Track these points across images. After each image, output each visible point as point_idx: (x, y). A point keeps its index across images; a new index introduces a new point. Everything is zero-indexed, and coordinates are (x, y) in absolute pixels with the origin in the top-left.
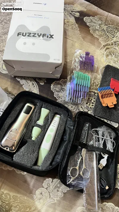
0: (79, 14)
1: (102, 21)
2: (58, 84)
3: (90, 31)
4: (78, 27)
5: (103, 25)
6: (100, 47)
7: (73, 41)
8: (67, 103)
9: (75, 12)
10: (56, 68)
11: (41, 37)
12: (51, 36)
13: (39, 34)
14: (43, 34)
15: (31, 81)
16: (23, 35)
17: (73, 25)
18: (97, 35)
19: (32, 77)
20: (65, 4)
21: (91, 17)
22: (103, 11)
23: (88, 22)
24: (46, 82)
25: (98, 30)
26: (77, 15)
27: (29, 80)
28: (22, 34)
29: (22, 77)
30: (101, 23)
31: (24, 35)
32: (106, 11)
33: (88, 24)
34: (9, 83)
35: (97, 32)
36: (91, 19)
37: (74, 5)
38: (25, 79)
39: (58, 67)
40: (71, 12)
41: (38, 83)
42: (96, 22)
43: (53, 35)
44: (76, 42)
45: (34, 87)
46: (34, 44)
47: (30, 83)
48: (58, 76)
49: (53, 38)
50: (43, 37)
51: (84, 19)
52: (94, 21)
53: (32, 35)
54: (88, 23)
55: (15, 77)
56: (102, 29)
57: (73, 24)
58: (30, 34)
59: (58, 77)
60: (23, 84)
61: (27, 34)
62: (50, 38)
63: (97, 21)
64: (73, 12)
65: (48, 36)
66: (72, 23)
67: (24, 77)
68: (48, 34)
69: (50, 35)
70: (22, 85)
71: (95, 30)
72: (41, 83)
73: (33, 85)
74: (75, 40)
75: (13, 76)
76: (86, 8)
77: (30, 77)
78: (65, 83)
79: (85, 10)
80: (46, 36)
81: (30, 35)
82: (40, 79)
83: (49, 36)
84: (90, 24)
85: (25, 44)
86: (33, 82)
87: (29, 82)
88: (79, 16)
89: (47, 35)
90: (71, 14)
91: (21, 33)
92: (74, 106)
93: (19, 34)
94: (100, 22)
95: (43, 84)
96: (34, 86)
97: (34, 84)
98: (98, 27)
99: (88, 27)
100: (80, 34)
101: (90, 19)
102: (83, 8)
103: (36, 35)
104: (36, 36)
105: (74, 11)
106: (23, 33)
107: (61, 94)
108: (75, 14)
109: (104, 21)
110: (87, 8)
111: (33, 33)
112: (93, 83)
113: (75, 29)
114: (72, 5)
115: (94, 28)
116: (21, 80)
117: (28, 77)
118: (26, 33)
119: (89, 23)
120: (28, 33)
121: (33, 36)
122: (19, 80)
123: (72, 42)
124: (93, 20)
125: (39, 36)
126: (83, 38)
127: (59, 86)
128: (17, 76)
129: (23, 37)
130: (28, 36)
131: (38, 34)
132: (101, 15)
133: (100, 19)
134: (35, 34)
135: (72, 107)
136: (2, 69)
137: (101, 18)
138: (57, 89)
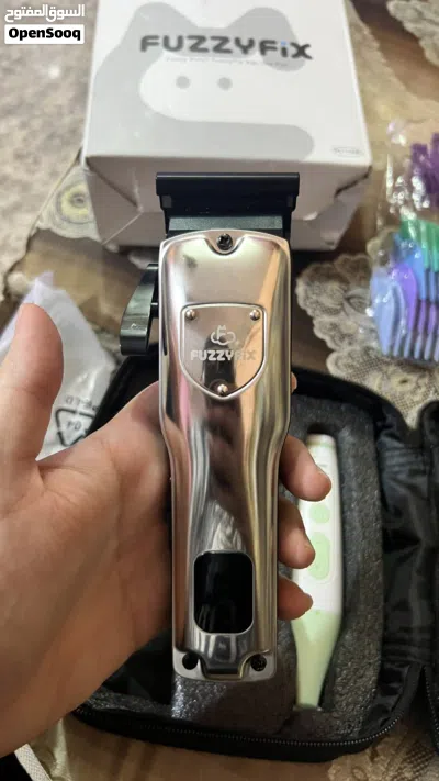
4: (371, 37)
10: (339, 191)
11: (255, 54)
12: (301, 51)
13: (245, 42)
14: (263, 42)
16: (167, 47)
28: (160, 41)
31: (173, 43)
39: (346, 188)
43: (307, 46)
46: (225, 83)
48: (335, 237)
49: (309, 58)
50: (263, 53)
53: (210, 44)
58: (201, 39)
61: (188, 43)
62: (295, 56)
65: (284, 52)
68: (281, 40)
69: (294, 45)
78: (363, 272)
80: (275, 49)
81: (202, 46)
83: (292, 50)
84: (417, 29)
85: (183, 82)
89: (278, 46)
91: (157, 38)
92: (413, 378)
93: (146, 43)
99: (412, 38)
103: (230, 45)
104: (229, 51)
106: (166, 40)
107: (349, 322)
111: (212, 38)
118: (180, 40)
120: (191, 37)
121: (218, 49)
122: (142, 264)
125: (245, 50)
127: (334, 286)
128: (133, 248)
129: (166, 53)
130: (194, 48)
131: (238, 41)
134: (225, 40)
135: (404, 382)
138: (328, 302)
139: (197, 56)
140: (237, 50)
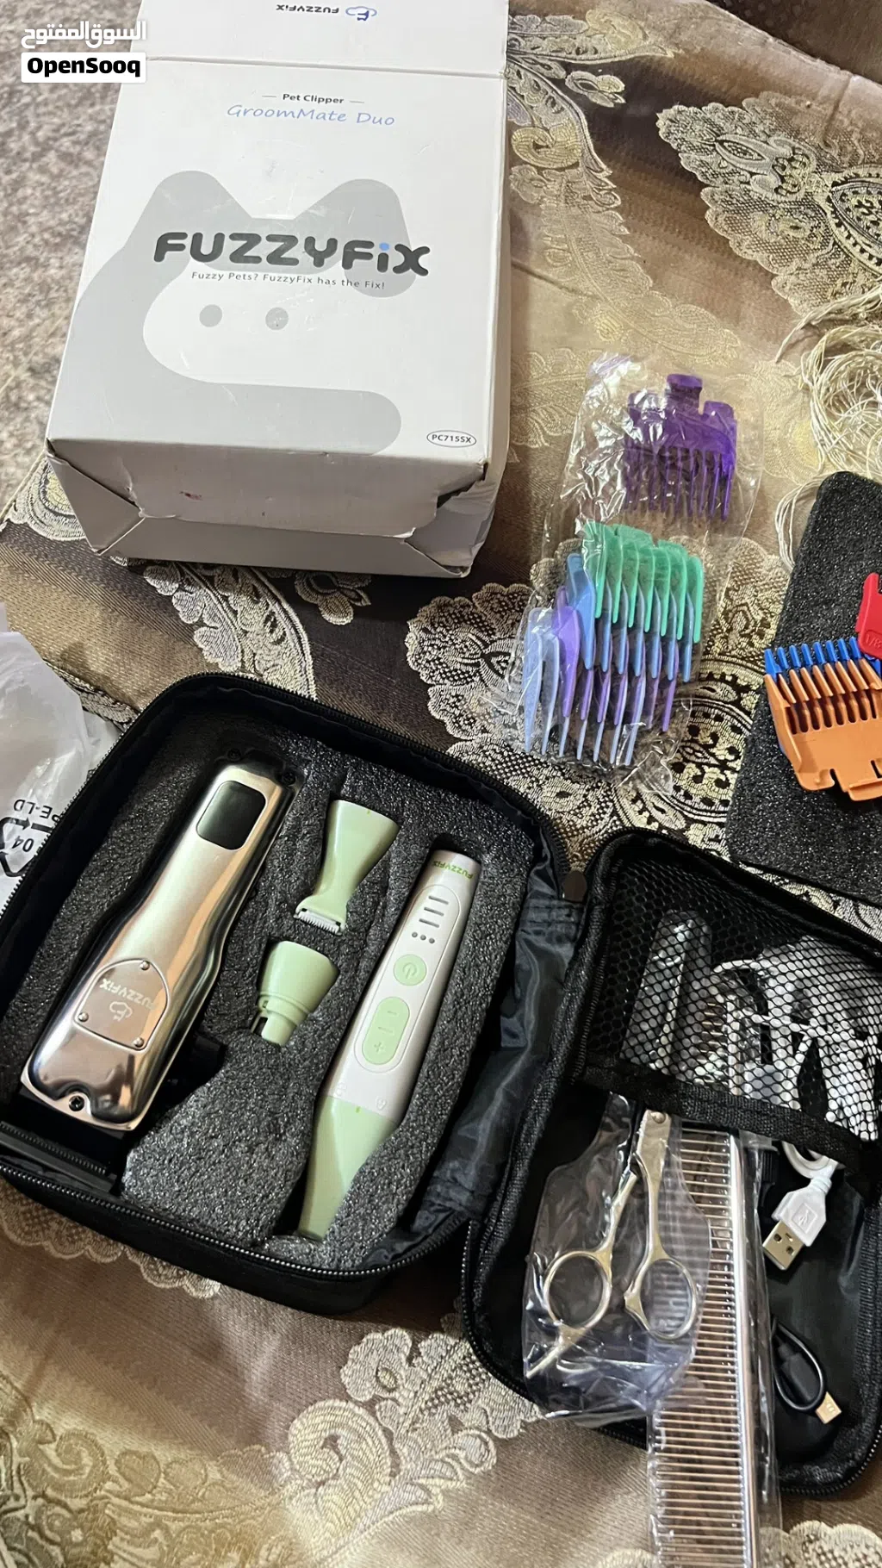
0: (622, 86)
1: (796, 133)
2: (461, 620)
3: (709, 215)
4: (612, 185)
5: (808, 170)
6: (778, 339)
7: (573, 291)
8: (523, 763)
9: (593, 70)
10: (442, 500)
11: (334, 266)
12: (412, 260)
13: (320, 246)
14: (350, 245)
15: (255, 596)
16: (197, 254)
17: (574, 171)
18: (761, 244)
19: (264, 571)
20: (512, 13)
21: (711, 106)
22: (803, 57)
23: (692, 148)
24: (366, 602)
26: (610, 90)
27: (240, 592)
28: (188, 242)
29: (192, 566)
30: (787, 152)
31: (206, 248)
32: (829, 61)
33: (689, 161)
34: (94, 613)
35: (758, 220)
36: (712, 124)
37: (581, 15)
38: (211, 579)
39: (457, 492)
40: (562, 74)
41: (309, 614)
42: (751, 143)
43: (425, 250)
44: (594, 297)
45: (279, 642)
47: (252, 614)
48: (465, 558)
49: (424, 272)
50: (347, 264)
51: (662, 123)
52: (739, 136)
53: (264, 249)
54: (693, 155)
55: (139, 567)
56: (800, 196)
57: (576, 165)
58: (253, 240)
59: (463, 569)
60: (201, 624)
61: (230, 246)
62: (398, 270)
63: (755, 135)
64: (576, 74)
65: (383, 260)
66: (570, 151)
67: (208, 566)
69: (400, 248)
70: (190, 629)
71: (742, 208)
72: (330, 612)
73: (274, 625)
74: (590, 285)
75: (120, 561)
76: (672, 38)
77: (248, 568)
78: (514, 609)
79: (670, 55)
80: (369, 256)
81: (251, 253)
82: (325, 581)
83: (397, 259)
84: (704, 164)
86: (275, 608)
87: (241, 602)
88: (622, 100)
89: (376, 252)
90: (559, 83)
91: (183, 236)
92: (579, 789)
93: (164, 246)
94: (781, 143)
95: (347, 621)
96: (278, 632)
97: (281, 618)
98: (763, 185)
99: (692, 184)
100: (625, 238)
101: (706, 121)
102: (651, 40)
103: (298, 252)
104: (294, 262)
105: (583, 59)
106: (198, 238)
107: (477, 698)
108: (590, 87)
109: (817, 140)
110: (684, 37)
111: (271, 238)
112: (725, 613)
113: (588, 198)
114: (570, 18)
115: (737, 189)
116: (180, 589)
117: (235, 571)
118: (219, 239)
119: (700, 150)
120: (234, 237)
121: (275, 258)
122: (165, 588)
123: (568, 298)
124: (727, 127)
125: (319, 260)
126: (656, 268)
127: (469, 635)
128: (150, 562)
129: (195, 265)
130: (237, 257)
131: (310, 242)
132: (787, 92)
133: (785, 122)
134: (291, 241)
135: (562, 795)
136: (39, 509)
137: (793, 112)
138: (454, 660)
139: (241, 269)
140: (307, 260)
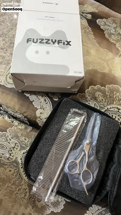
5: (119, 29)
11: (56, 44)
12: (68, 43)
18: (114, 40)
23: (102, 25)
24: (60, 97)
25: (113, 34)
28: (32, 40)
31: (35, 41)
35: (113, 36)
39: (78, 81)
41: (51, 99)
46: (48, 53)
47: (42, 99)
49: (70, 45)
50: (58, 44)
51: (97, 21)
52: (108, 23)
53: (45, 41)
55: (23, 92)
56: (118, 33)
57: (86, 28)
60: (34, 101)
63: (111, 24)
65: (64, 43)
71: (111, 34)
72: (55, 98)
74: (90, 46)
75: (20, 91)
76: (97, 9)
78: (83, 97)
79: (97, 11)
82: (54, 94)
86: (46, 98)
87: (40, 97)
88: (91, 18)
90: (82, 15)
91: (31, 39)
94: (115, 25)
95: (57, 100)
96: (46, 102)
98: (113, 31)
99: (103, 31)
100: (94, 39)
101: (104, 21)
102: (94, 9)
105: (85, 12)
108: (86, 16)
111: (46, 39)
115: (109, 32)
117: (39, 92)
118: (37, 39)
120: (40, 39)
122: (28, 95)
123: (87, 48)
131: (52, 40)
137: (115, 20)
140: (52, 43)
